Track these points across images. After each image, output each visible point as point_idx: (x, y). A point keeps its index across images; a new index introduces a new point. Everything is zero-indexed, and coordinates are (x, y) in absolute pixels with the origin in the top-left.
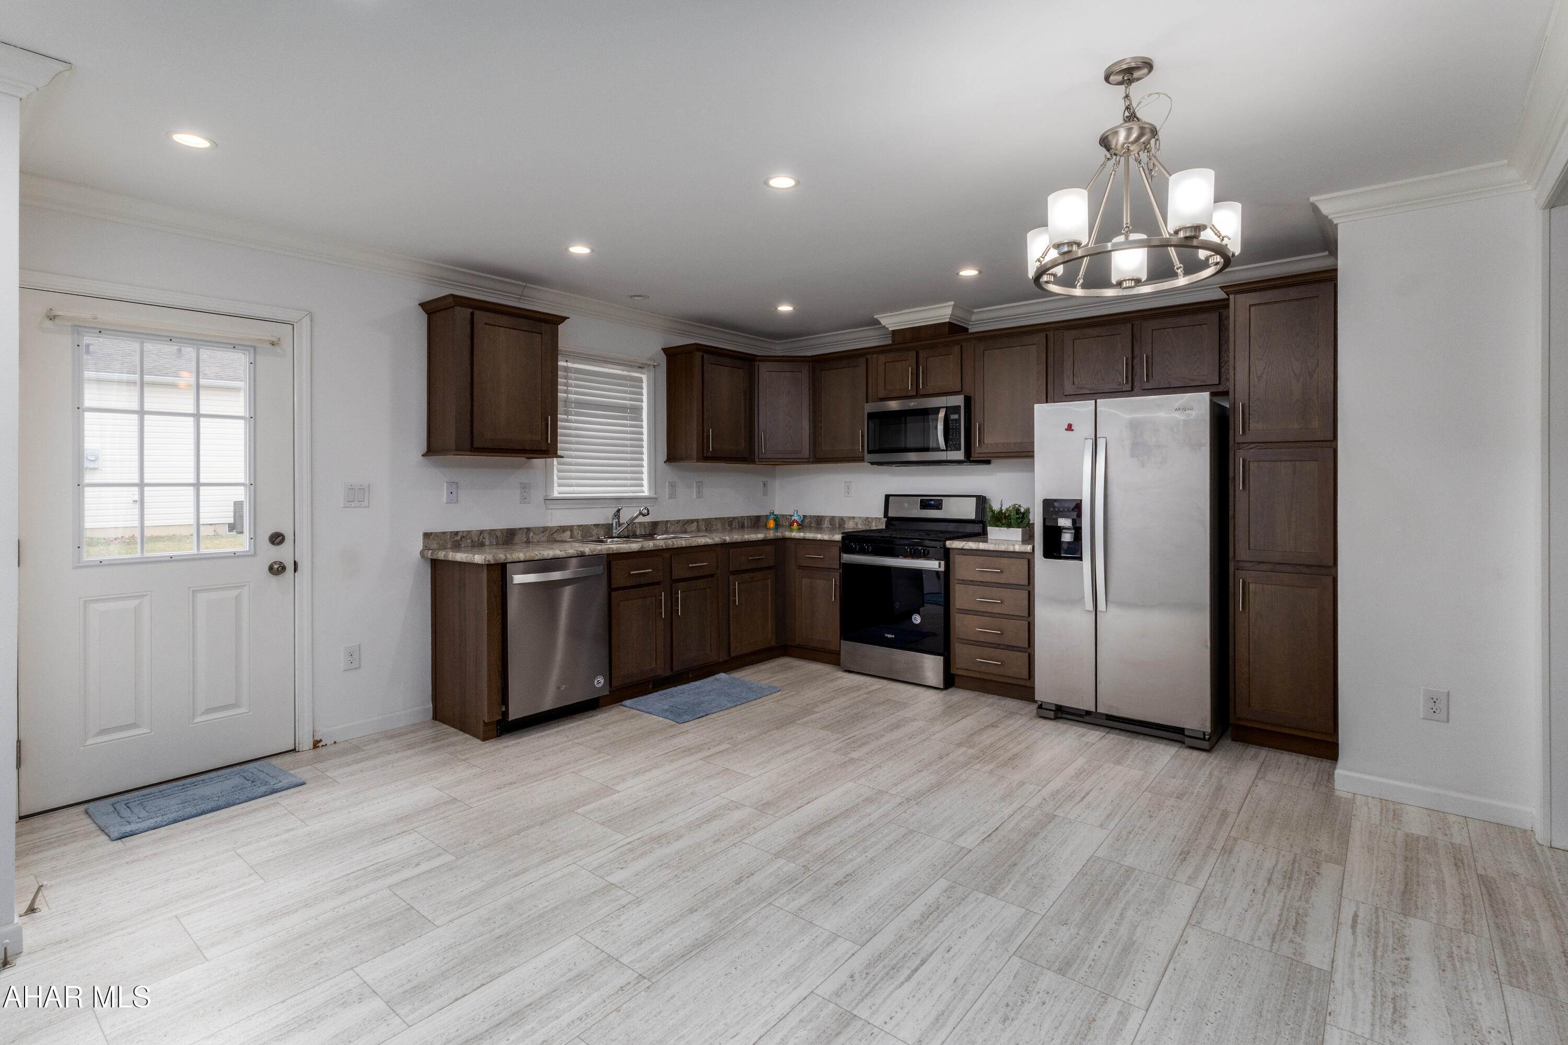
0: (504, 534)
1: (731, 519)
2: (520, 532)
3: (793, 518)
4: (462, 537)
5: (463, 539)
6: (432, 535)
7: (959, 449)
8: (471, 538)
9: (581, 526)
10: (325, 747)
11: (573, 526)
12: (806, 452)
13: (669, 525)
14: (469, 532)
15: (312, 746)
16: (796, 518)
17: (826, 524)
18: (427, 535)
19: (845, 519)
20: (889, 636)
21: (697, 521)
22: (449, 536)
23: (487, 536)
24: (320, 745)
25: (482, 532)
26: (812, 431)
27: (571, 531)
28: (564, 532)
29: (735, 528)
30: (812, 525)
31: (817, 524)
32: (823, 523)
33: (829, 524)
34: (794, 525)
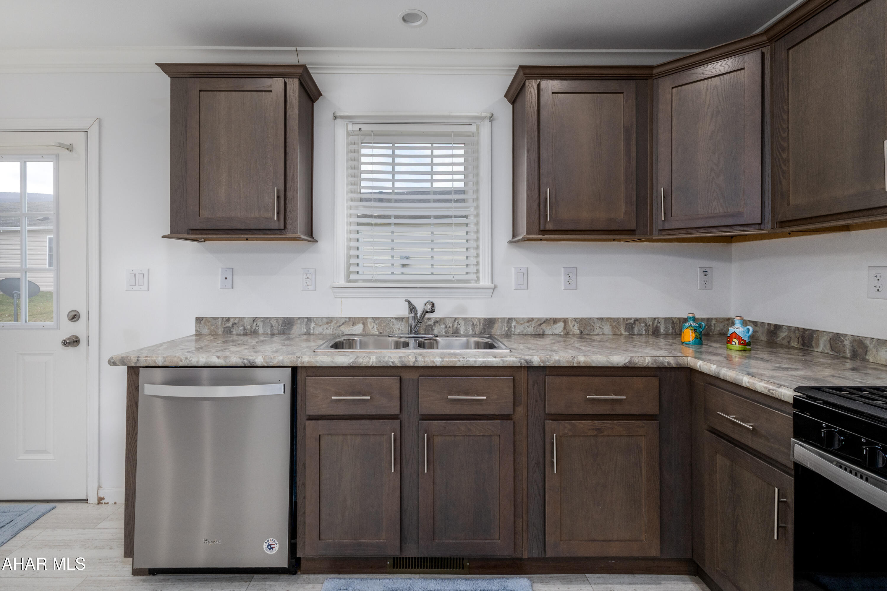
0: (280, 323)
1: (632, 321)
2: (299, 322)
3: (731, 330)
4: (235, 324)
5: (234, 326)
6: (204, 320)
8: (243, 326)
9: (377, 319)
10: (107, 505)
11: (366, 318)
12: (754, 213)
13: (514, 323)
14: (241, 319)
15: (96, 502)
16: (738, 329)
17: (822, 345)
18: (199, 320)
19: (867, 342)
21: (565, 321)
22: (220, 322)
23: (260, 324)
24: (103, 501)
25: (255, 320)
27: (364, 324)
28: (354, 324)
29: (640, 335)
30: (793, 345)
31: (803, 344)
32: (814, 344)
33: (828, 346)
34: (733, 343)
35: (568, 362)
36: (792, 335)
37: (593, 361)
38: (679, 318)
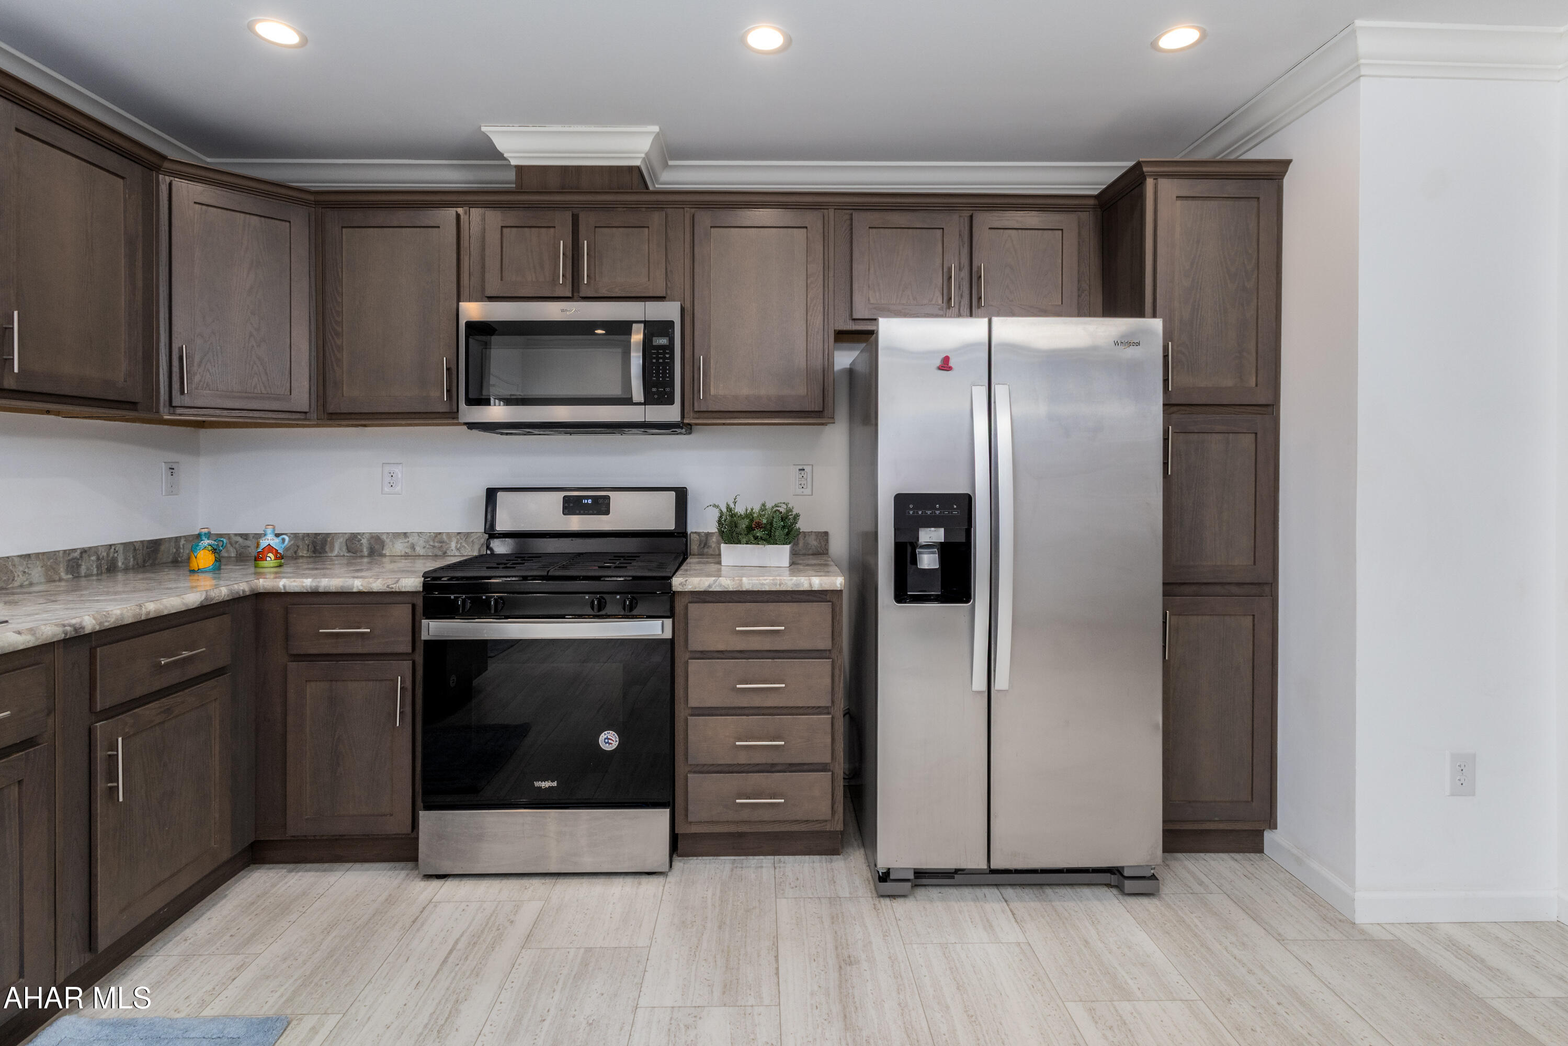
3: (264, 543)
7: (671, 402)
12: (301, 397)
16: (269, 540)
17: (338, 547)
19: (384, 537)
20: (545, 784)
26: (314, 354)
30: (301, 554)
31: (314, 552)
32: (327, 549)
33: (344, 548)
34: (268, 559)
35: (134, 616)
36: (300, 543)
37: (166, 607)
38: (142, 542)
